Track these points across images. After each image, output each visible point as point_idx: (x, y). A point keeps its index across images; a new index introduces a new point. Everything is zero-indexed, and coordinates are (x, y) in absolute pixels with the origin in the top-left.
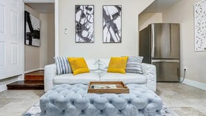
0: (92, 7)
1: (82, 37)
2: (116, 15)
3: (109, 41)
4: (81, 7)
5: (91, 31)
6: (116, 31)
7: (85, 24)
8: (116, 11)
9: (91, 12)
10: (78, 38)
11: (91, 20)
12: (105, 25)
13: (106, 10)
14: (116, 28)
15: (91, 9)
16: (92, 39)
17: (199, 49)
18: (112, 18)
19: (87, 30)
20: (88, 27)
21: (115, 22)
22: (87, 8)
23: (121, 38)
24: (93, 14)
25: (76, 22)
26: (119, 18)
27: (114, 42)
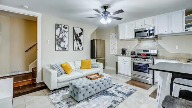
0: (67, 27)
1: (60, 47)
2: (81, 34)
3: (77, 49)
4: (60, 26)
5: (66, 42)
6: (80, 44)
7: (62, 38)
8: (81, 31)
9: (66, 30)
10: (57, 47)
11: (67, 36)
12: (75, 40)
13: (75, 30)
14: (81, 41)
15: (67, 28)
16: (67, 48)
17: (112, 53)
18: (78, 36)
19: (64, 42)
20: (64, 40)
21: (80, 38)
22: (64, 27)
23: (83, 47)
24: (68, 31)
25: (56, 35)
26: (82, 36)
27: (79, 50)
